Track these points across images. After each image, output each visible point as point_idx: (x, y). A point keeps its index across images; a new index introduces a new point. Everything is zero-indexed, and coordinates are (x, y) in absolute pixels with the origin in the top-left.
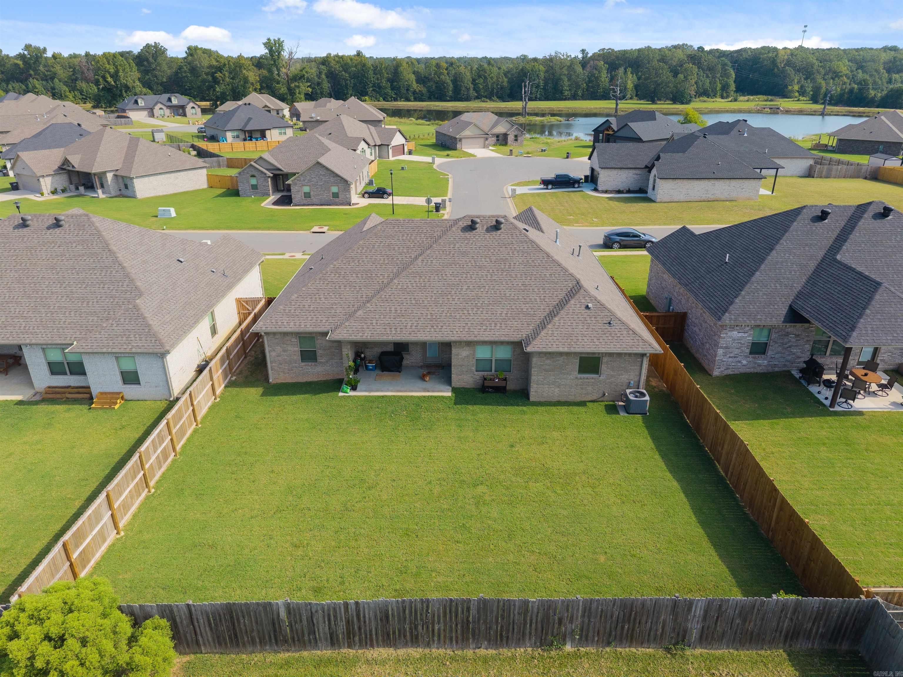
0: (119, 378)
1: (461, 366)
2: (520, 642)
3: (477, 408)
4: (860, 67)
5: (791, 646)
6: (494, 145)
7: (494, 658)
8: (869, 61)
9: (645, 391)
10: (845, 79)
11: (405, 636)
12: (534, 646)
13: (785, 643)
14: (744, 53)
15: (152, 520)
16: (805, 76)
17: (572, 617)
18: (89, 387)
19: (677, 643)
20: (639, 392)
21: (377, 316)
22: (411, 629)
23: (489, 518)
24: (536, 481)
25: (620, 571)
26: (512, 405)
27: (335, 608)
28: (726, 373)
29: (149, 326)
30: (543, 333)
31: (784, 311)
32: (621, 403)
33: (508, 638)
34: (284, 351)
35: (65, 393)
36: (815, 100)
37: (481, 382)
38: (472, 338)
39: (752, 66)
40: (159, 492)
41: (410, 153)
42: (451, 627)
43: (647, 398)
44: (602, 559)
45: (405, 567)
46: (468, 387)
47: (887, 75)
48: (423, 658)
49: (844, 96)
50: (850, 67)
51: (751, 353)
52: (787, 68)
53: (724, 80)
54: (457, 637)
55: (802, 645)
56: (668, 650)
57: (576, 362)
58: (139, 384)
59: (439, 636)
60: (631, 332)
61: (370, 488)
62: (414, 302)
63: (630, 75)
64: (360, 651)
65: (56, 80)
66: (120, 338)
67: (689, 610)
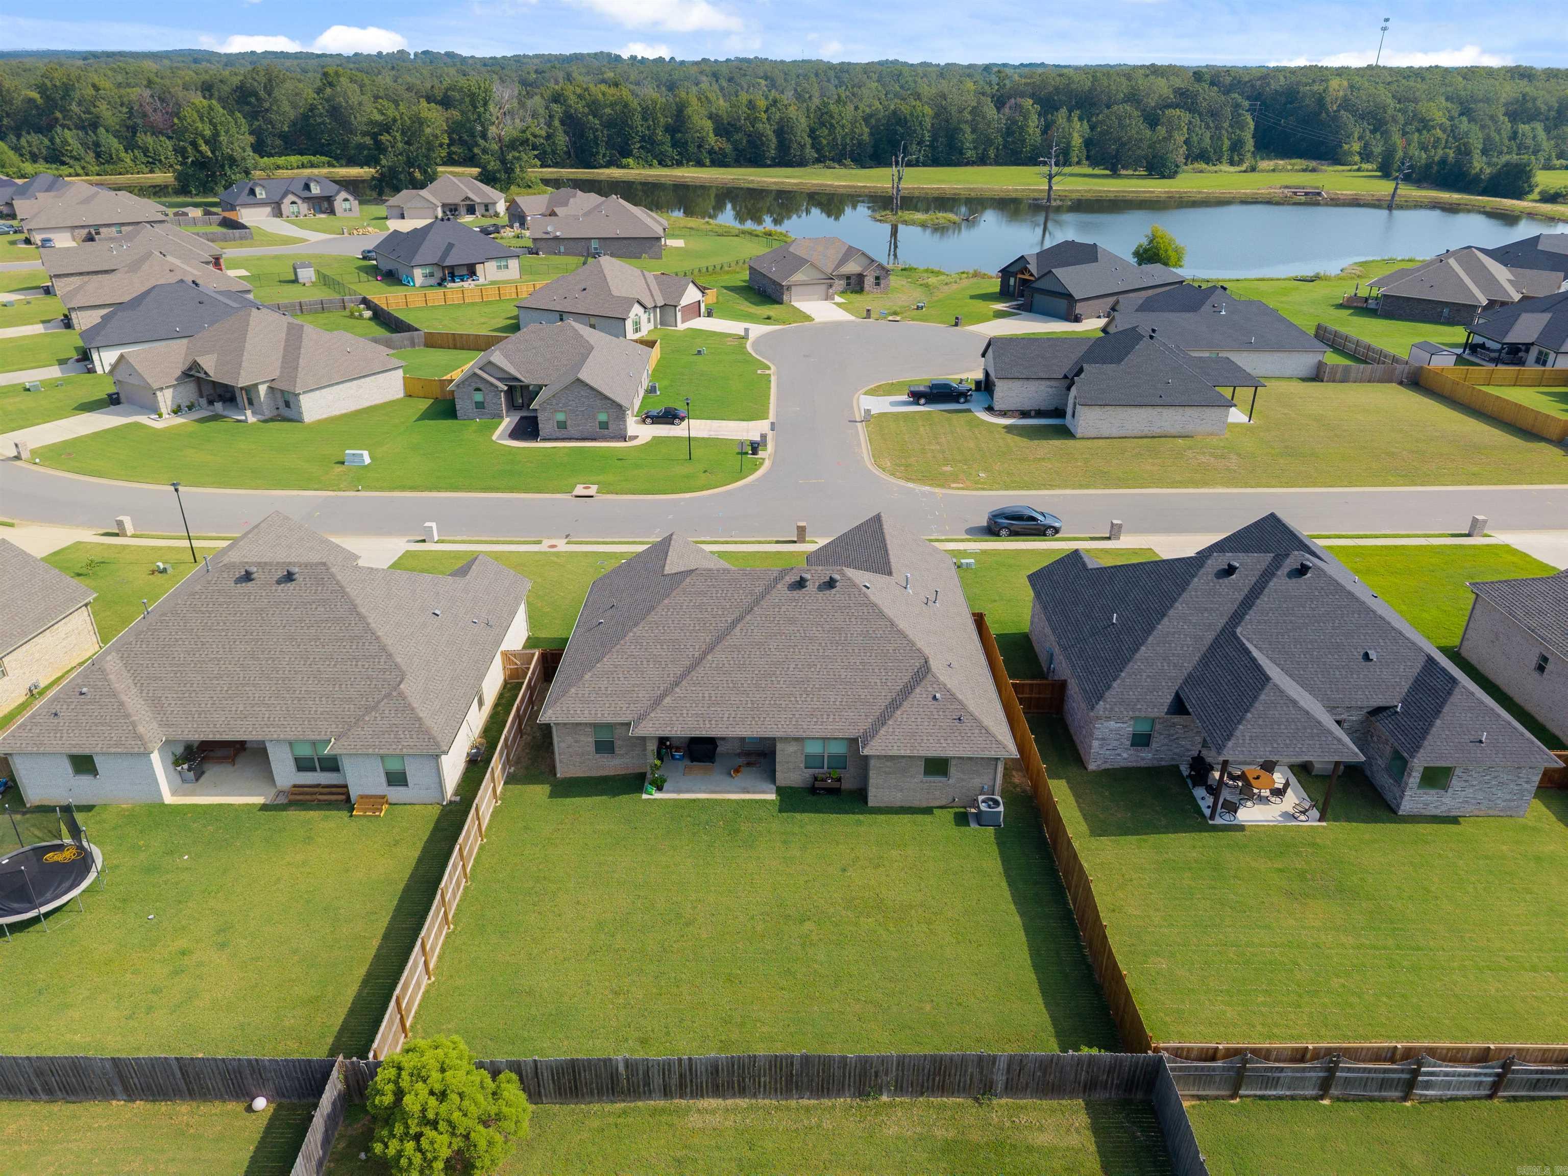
0: (383, 779)
1: (788, 763)
2: (840, 1093)
3: (805, 817)
4: (1466, 112)
5: (1090, 1096)
6: (843, 292)
7: (815, 1108)
8: (1480, 101)
9: (999, 799)
10: (1439, 133)
11: (733, 1088)
12: (853, 1096)
13: (1084, 1092)
14: (1272, 82)
15: (460, 962)
16: (1371, 127)
17: (887, 1070)
18: (346, 786)
19: (984, 1094)
20: (992, 800)
21: (688, 705)
22: (739, 1081)
23: (816, 961)
24: (868, 916)
25: (943, 1020)
26: (847, 812)
27: (669, 1063)
28: (1104, 767)
29: (420, 719)
30: (882, 731)
31: (1169, 698)
32: (973, 810)
33: (828, 1089)
34: (576, 742)
35: (315, 794)
36: (1385, 171)
37: (811, 780)
38: (801, 733)
39: (1285, 104)
40: (459, 929)
41: (709, 314)
42: (776, 1079)
43: (1001, 808)
44: (928, 1007)
45: (729, 1016)
46: (796, 786)
47: (1510, 125)
48: (751, 1108)
49: (1432, 167)
50: (1449, 112)
51: (1132, 745)
52: (1342, 112)
53: (1234, 133)
54: (781, 1089)
55: (1100, 1095)
56: (977, 1100)
57: (922, 763)
58: (407, 785)
59: (765, 1087)
60: (983, 731)
61: (687, 924)
62: (731, 685)
63: (1077, 125)
64: (691, 1101)
65: (101, 130)
66: (386, 736)
67: (994, 1063)
